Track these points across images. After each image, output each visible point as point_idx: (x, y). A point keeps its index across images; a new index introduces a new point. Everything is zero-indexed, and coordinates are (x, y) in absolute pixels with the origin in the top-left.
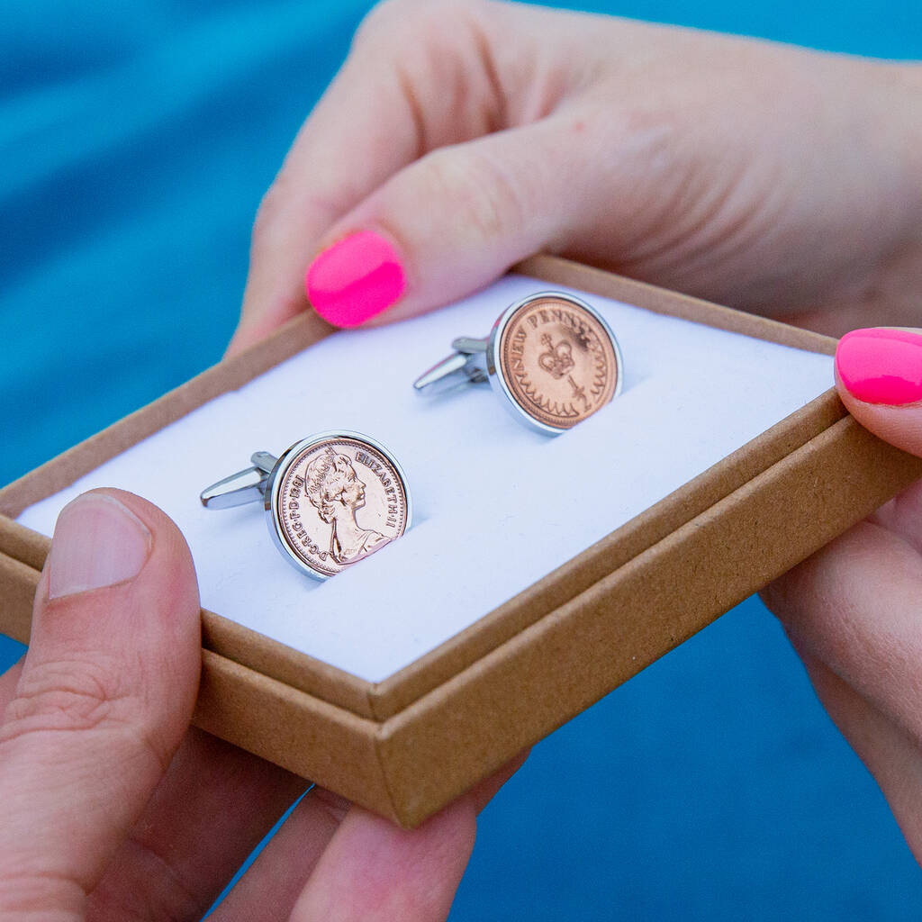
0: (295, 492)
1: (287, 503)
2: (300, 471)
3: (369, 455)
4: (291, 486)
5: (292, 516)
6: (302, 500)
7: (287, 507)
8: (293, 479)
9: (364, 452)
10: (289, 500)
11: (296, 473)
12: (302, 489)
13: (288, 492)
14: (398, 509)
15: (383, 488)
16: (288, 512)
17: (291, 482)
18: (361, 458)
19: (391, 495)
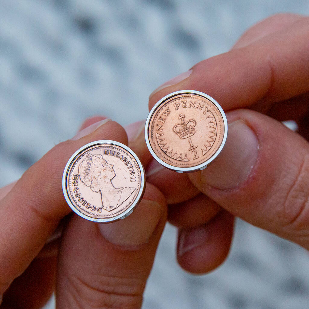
0: (75, 183)
1: (72, 190)
2: (75, 171)
3: (111, 149)
4: (72, 181)
5: (77, 196)
6: (80, 186)
7: (73, 192)
8: (72, 176)
9: (107, 149)
10: (73, 188)
11: (73, 173)
12: (79, 180)
13: (71, 184)
14: (136, 171)
15: (123, 163)
16: (74, 194)
17: (71, 179)
18: (107, 153)
19: (129, 165)
